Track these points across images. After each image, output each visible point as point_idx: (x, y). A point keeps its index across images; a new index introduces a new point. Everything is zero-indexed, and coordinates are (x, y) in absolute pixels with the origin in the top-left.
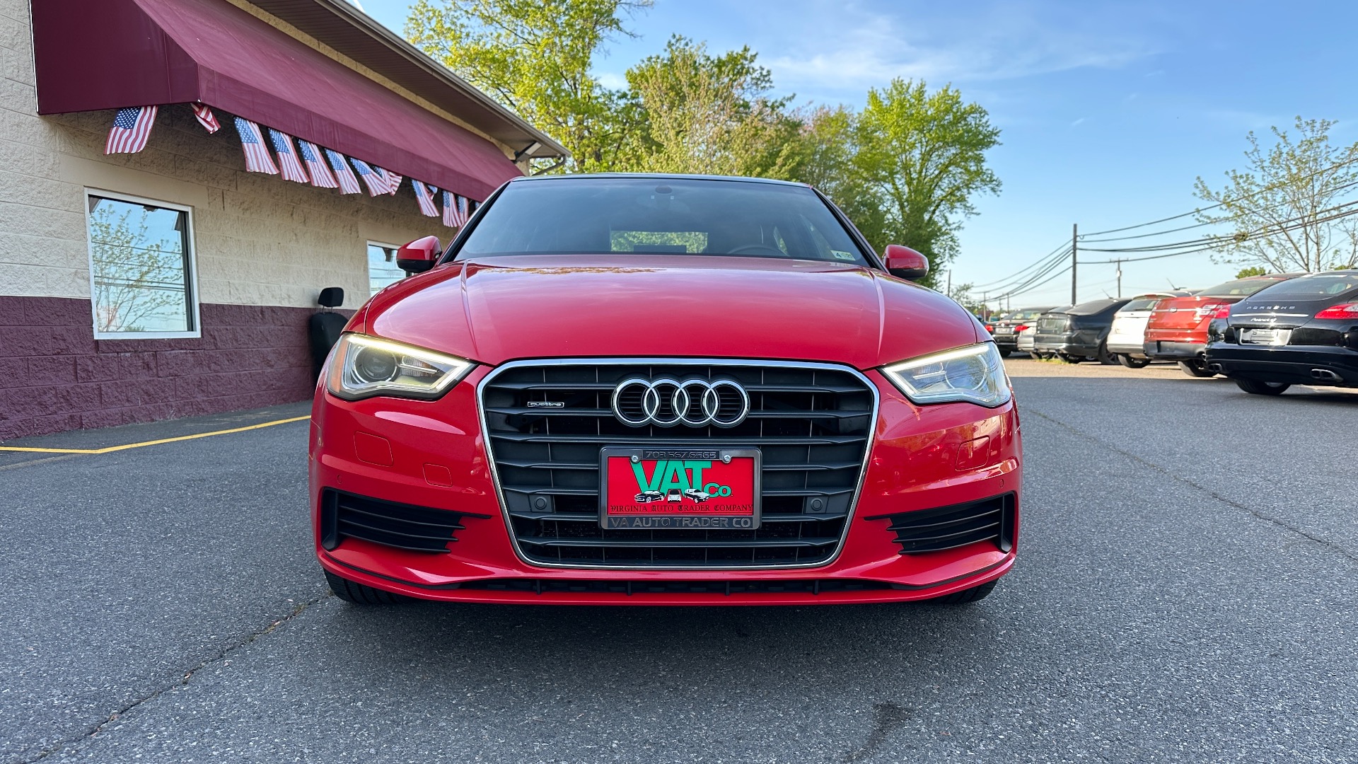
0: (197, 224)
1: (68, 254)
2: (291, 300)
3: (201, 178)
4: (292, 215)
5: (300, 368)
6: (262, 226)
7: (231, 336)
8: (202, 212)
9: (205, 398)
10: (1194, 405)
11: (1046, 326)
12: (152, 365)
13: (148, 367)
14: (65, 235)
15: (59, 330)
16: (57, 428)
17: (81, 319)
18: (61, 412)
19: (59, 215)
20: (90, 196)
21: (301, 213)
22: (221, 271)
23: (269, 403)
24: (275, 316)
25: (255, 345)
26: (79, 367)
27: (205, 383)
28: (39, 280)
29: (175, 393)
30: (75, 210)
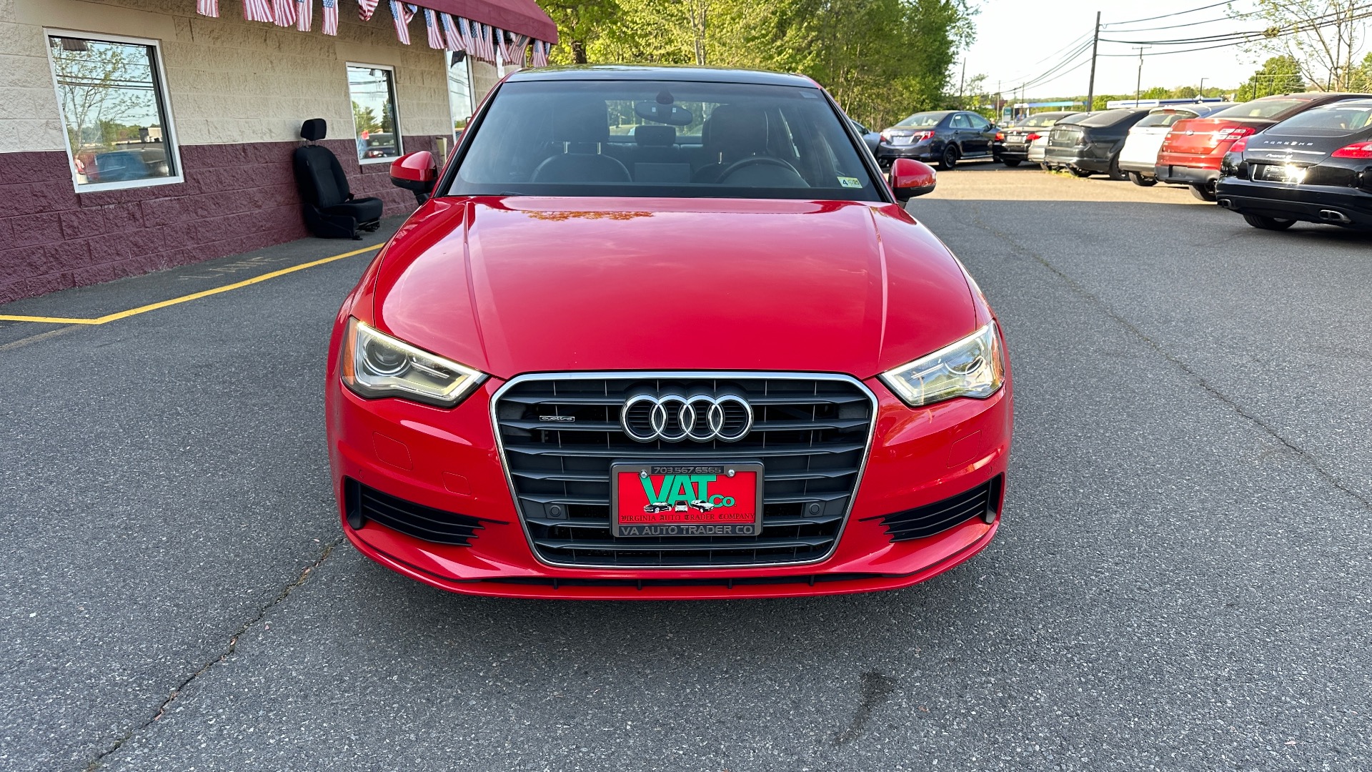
0: (166, 59)
1: (37, 104)
2: (273, 134)
3: (165, 7)
4: (265, 40)
5: (289, 206)
6: (236, 55)
7: (214, 179)
8: (170, 44)
9: (196, 246)
10: (1198, 245)
11: (1059, 137)
12: (138, 215)
13: (134, 218)
14: (29, 83)
15: (38, 186)
16: (50, 288)
17: (59, 173)
18: (52, 271)
19: (21, 62)
20: (49, 36)
21: (275, 37)
22: (197, 109)
23: (260, 245)
24: (258, 153)
25: (240, 185)
26: (64, 224)
27: (194, 230)
28: (10, 134)
29: (165, 242)
30: (38, 55)
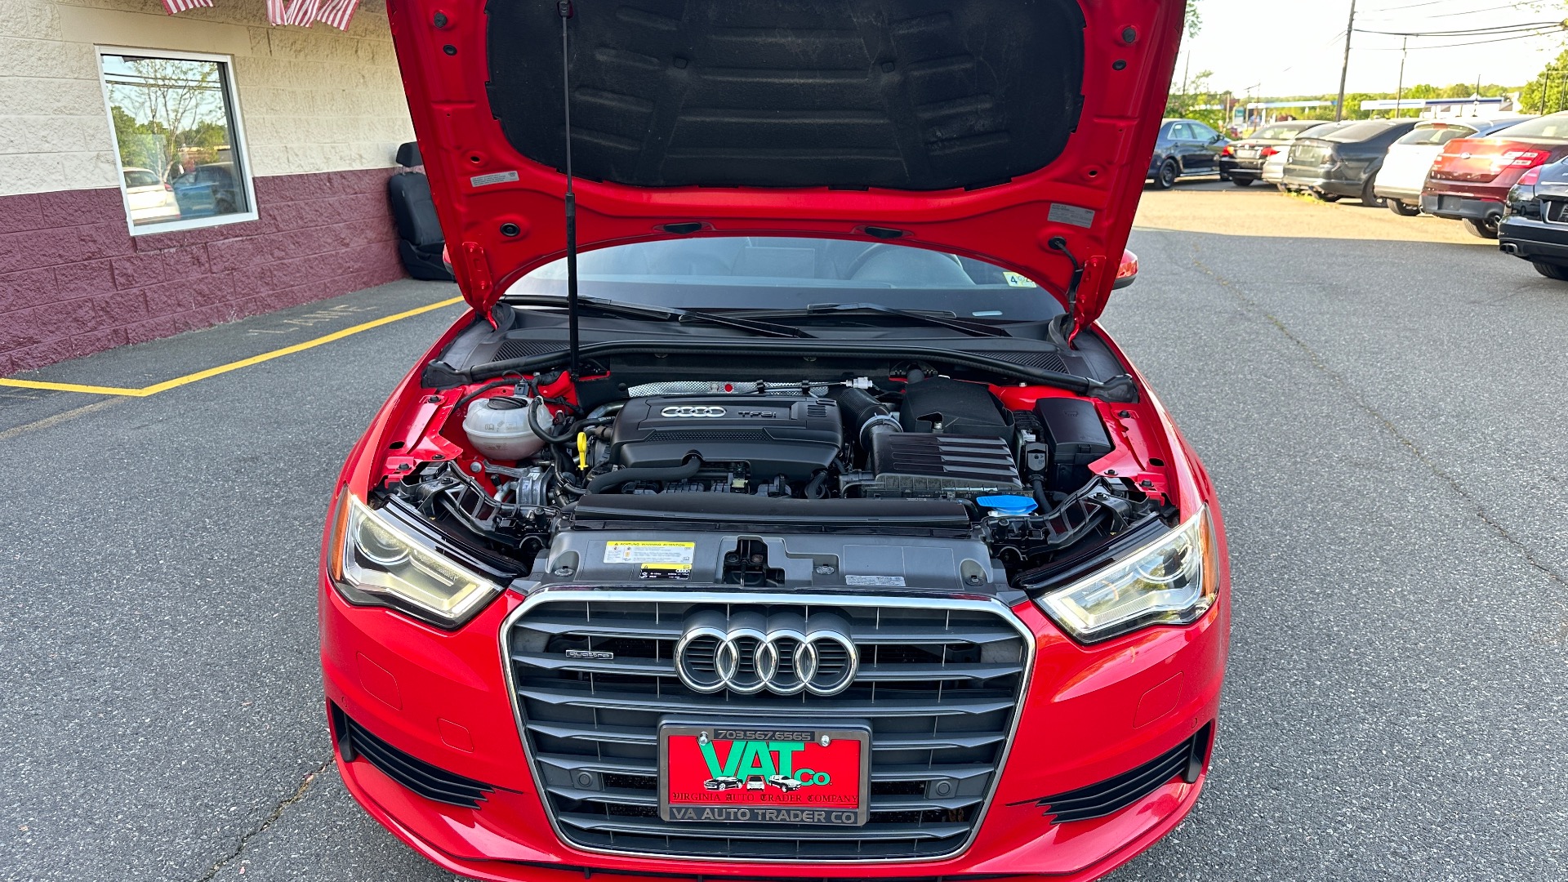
0: (239, 78)
1: (86, 134)
2: (363, 160)
3: (238, 16)
4: (356, 51)
5: (381, 243)
6: (321, 70)
7: (294, 214)
8: (244, 60)
9: (271, 292)
11: (1300, 155)
12: (203, 259)
13: (199, 263)
14: (78, 110)
15: (86, 230)
16: (99, 346)
17: (110, 213)
18: (102, 327)
19: (68, 86)
20: (102, 55)
21: (368, 47)
22: (275, 135)
23: (347, 290)
24: (346, 183)
25: (324, 221)
26: (116, 272)
27: (269, 274)
28: (54, 171)
29: (235, 289)
30: (87, 77)
